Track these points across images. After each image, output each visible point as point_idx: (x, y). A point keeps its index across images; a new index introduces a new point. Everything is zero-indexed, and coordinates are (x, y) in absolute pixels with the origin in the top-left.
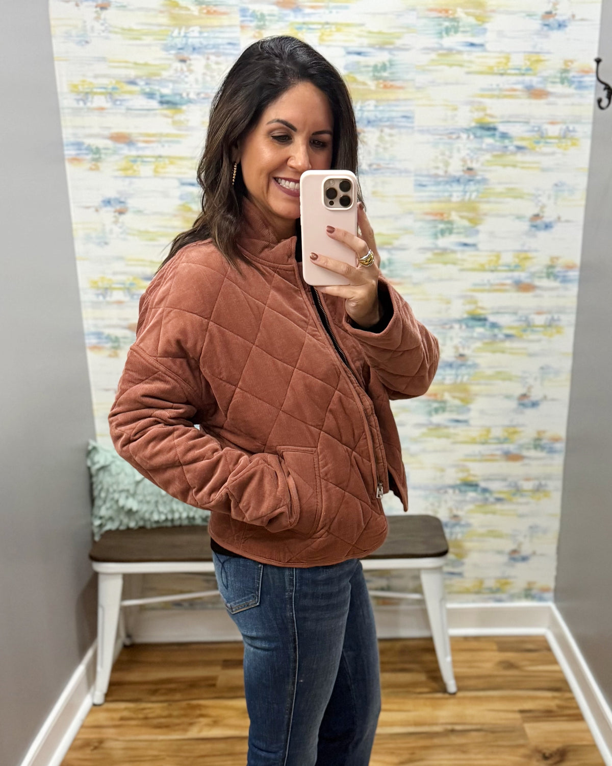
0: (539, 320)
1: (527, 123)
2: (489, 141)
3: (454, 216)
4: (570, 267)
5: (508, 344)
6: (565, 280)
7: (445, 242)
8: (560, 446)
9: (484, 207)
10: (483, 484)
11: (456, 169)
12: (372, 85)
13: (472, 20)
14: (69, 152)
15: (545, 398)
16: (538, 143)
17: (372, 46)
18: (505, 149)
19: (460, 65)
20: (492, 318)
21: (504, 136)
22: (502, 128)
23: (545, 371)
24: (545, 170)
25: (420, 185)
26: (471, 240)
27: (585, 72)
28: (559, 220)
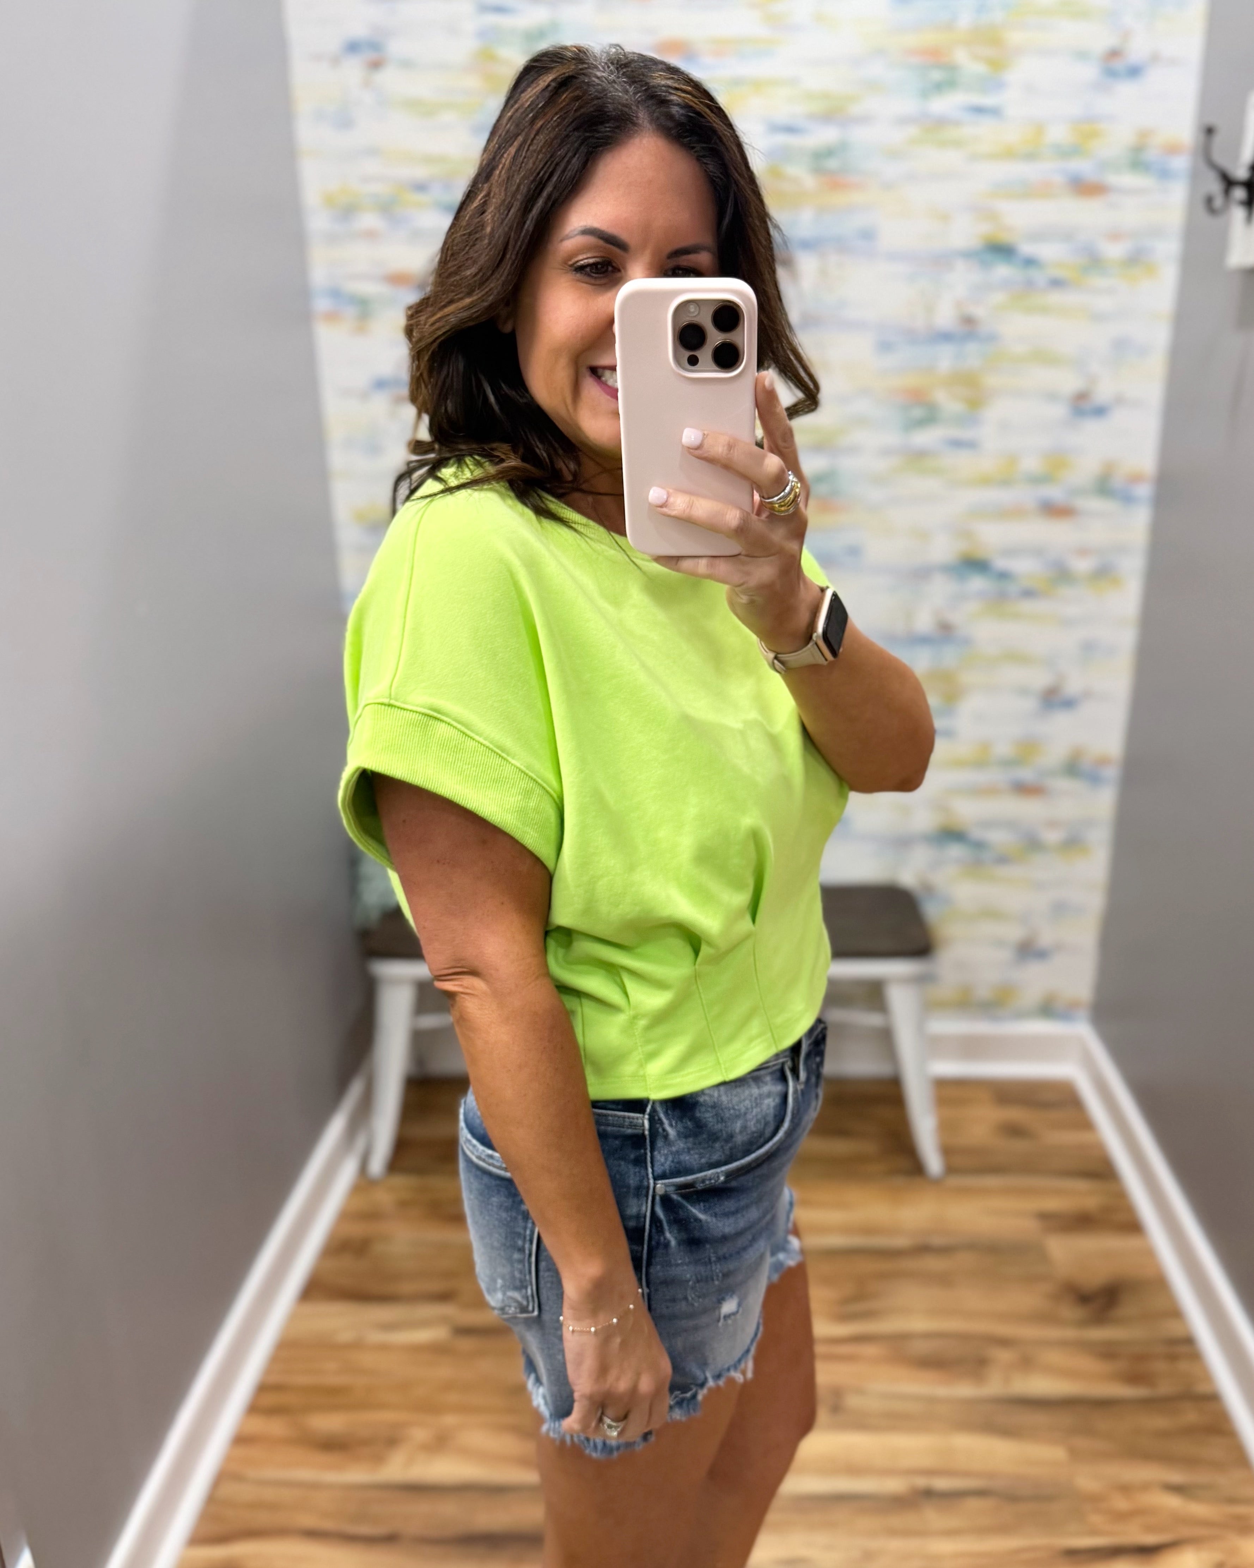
0: (1082, 566)
1: (1068, 237)
2: (1003, 271)
3: (941, 397)
4: (1136, 478)
5: (1027, 606)
6: (1127, 499)
7: (925, 438)
8: (1112, 772)
9: (991, 381)
10: (977, 834)
11: (945, 317)
12: (809, 182)
13: (980, 68)
14: (322, 304)
15: (1088, 694)
16: (1085, 270)
17: (811, 117)
18: (1030, 285)
19: (957, 144)
20: (1001, 563)
21: (1030, 262)
22: (1026, 249)
23: (1089, 648)
24: (1098, 317)
25: (885, 347)
26: (966, 434)
27: (1172, 150)
28: (1119, 400)
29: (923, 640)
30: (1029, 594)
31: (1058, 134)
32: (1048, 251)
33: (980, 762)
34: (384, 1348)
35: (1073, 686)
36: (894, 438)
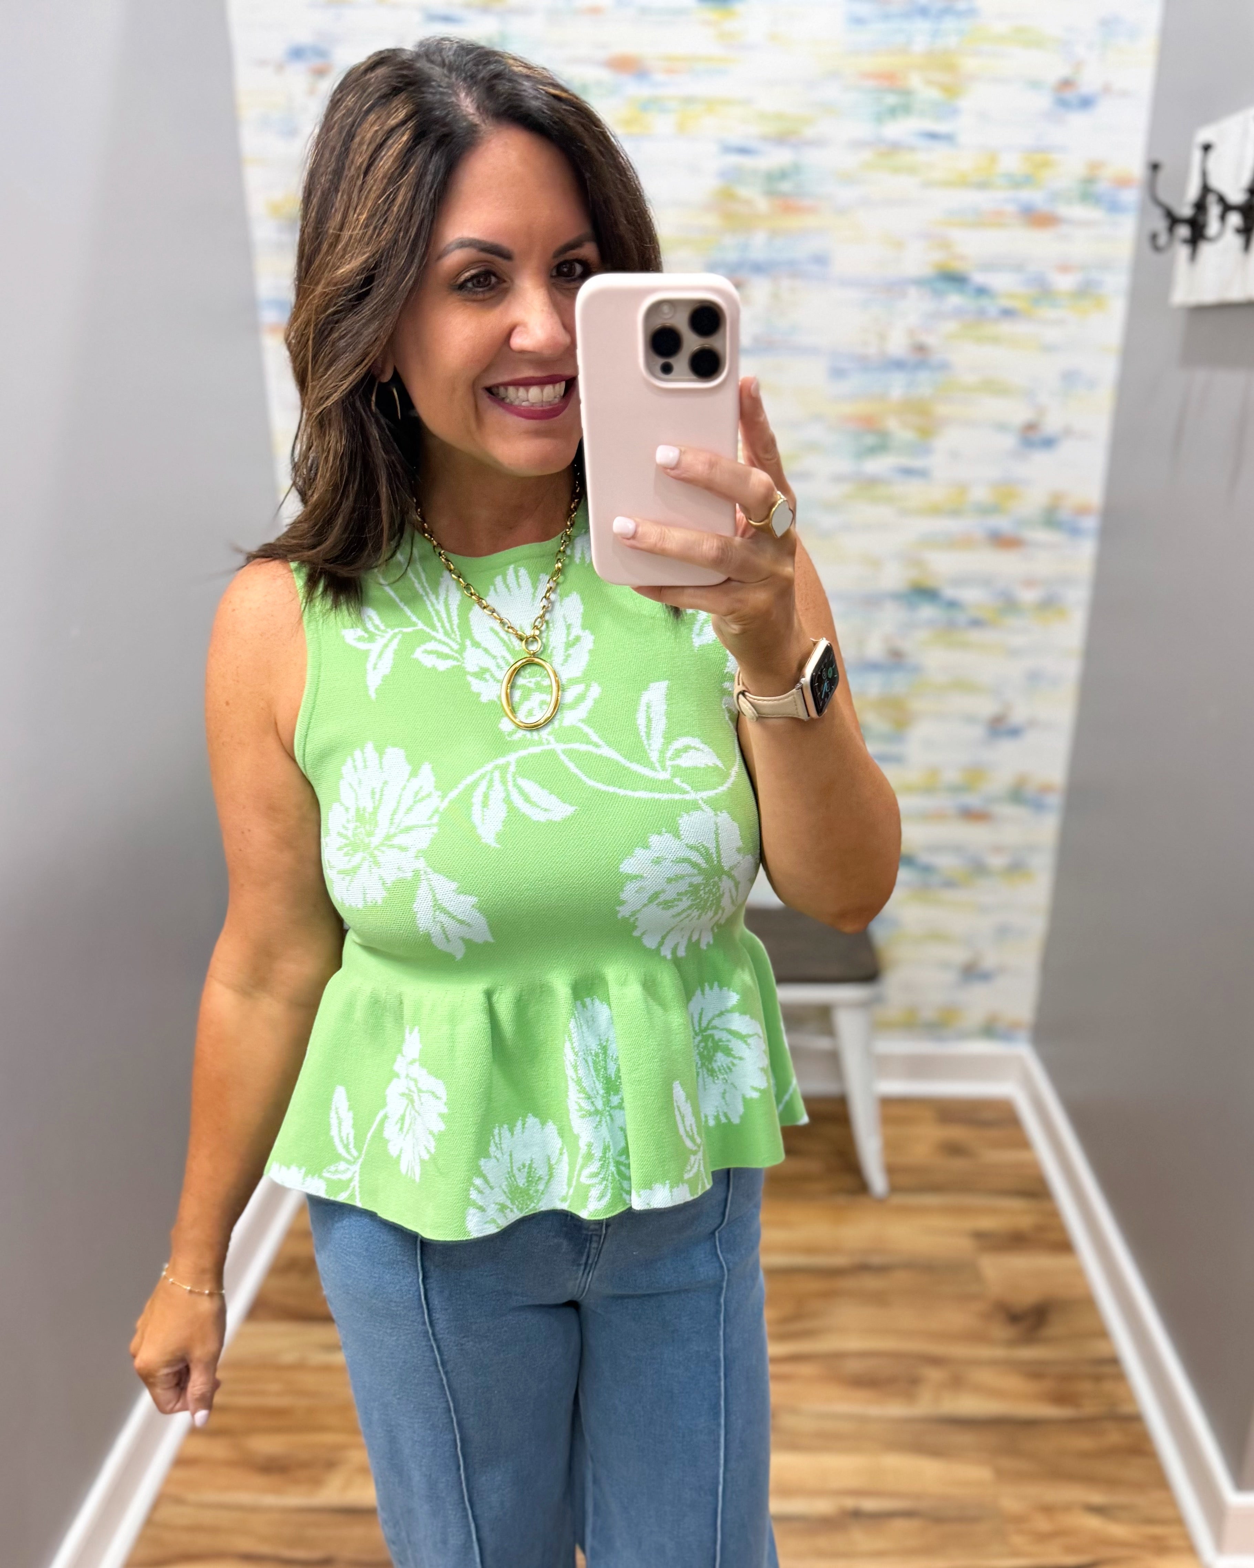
0: (1028, 596)
1: (1019, 268)
2: (955, 299)
3: (892, 424)
4: (1082, 511)
5: (975, 636)
6: (1074, 531)
7: (878, 465)
8: (1055, 800)
9: (942, 410)
11: (898, 345)
12: (762, 204)
13: (934, 94)
15: (1032, 723)
16: (1036, 301)
17: (765, 138)
18: (981, 314)
19: (911, 170)
20: (949, 592)
21: (982, 291)
22: (979, 278)
23: (1034, 678)
24: (1048, 349)
25: (838, 373)
26: (917, 463)
27: (1123, 182)
28: (1068, 432)
29: (874, 667)
30: (977, 623)
31: (1011, 163)
32: (999, 281)
33: (930, 788)
35: (1019, 715)
36: (844, 465)
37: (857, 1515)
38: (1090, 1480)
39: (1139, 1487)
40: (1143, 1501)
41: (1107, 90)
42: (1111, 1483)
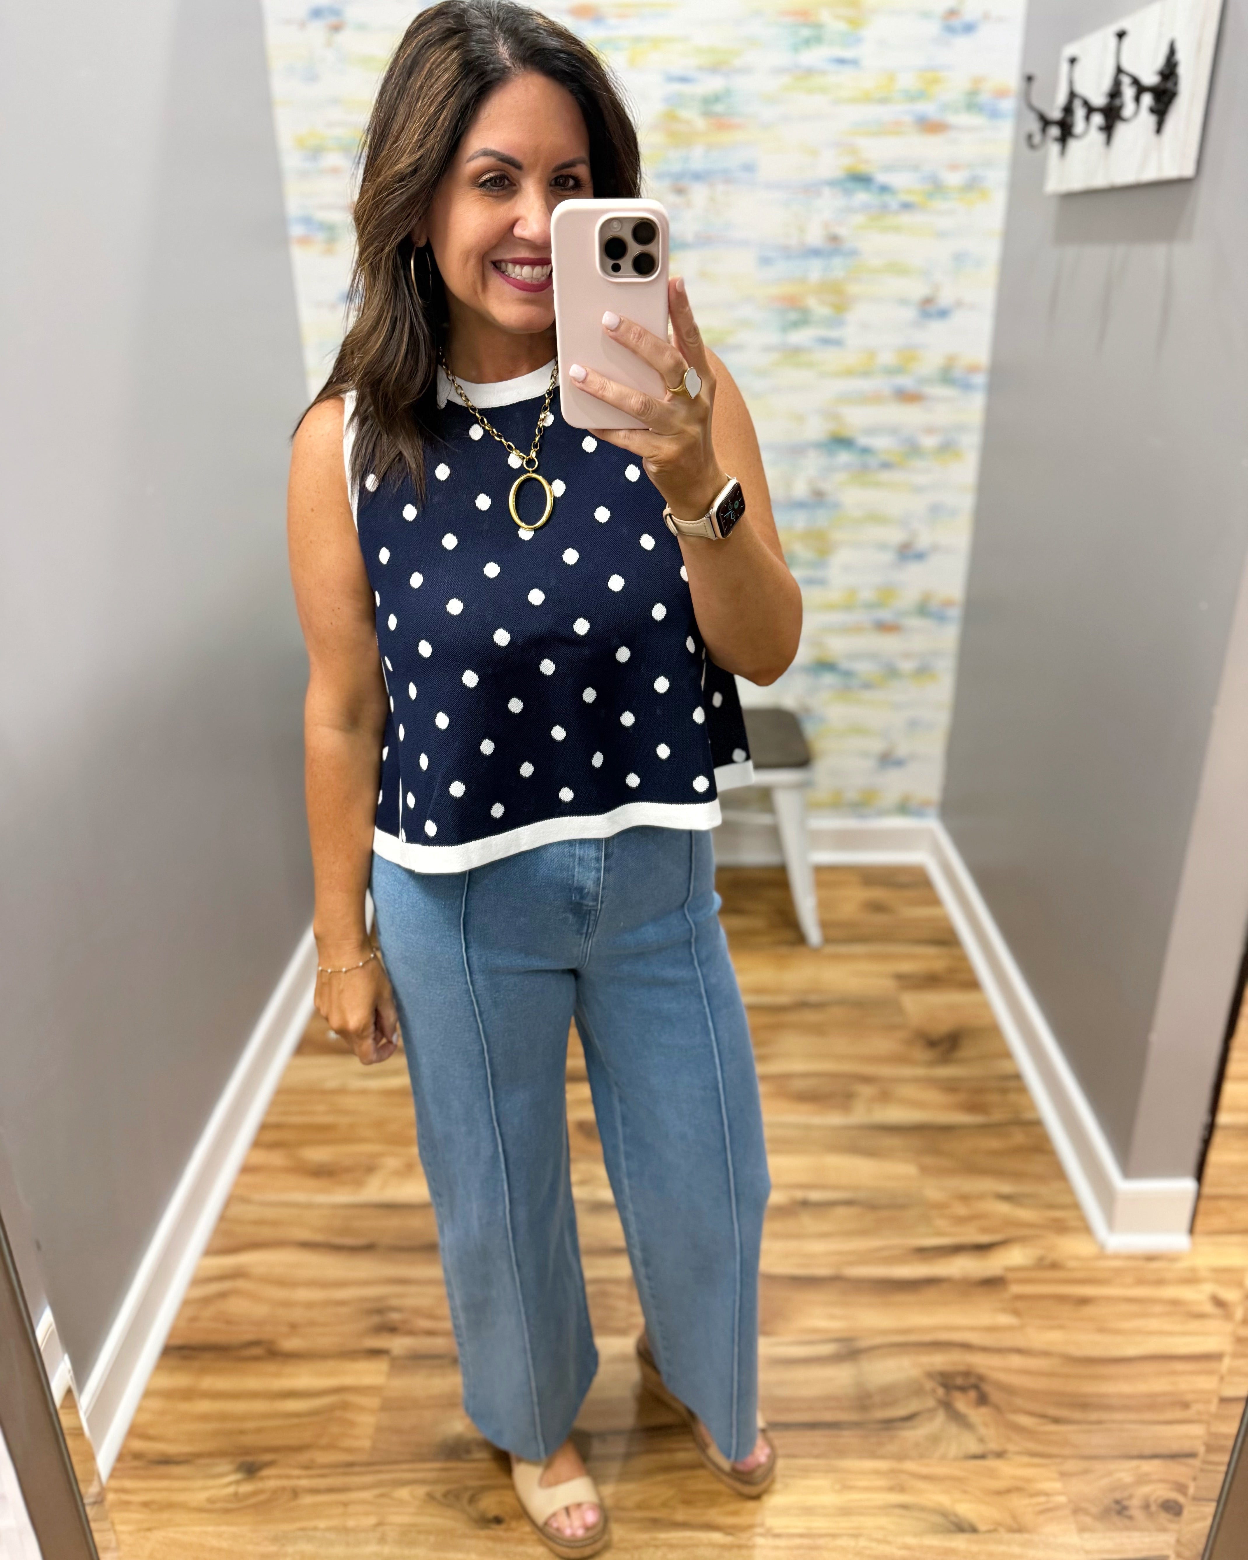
0: (929, 442)
1: (916, 168)
2: (862, 197)
3: (812, 303)
4: (973, 369)
5: (885, 476)
6: (966, 387)
7: (800, 337)
8: (955, 613)
9: (853, 289)
10: (845, 665)
11: (815, 236)
12: (700, 123)
13: (842, 26)
14: (296, 230)
15: (935, 548)
16: (930, 195)
17: (701, 68)
18: (884, 208)
19: (823, 90)
20: (863, 441)
21: (884, 189)
22: (882, 178)
23: (936, 511)
24: (941, 235)
25: (765, 261)
26: (833, 334)
27: (1001, 94)
28: (959, 304)
29: (800, 505)
30: (886, 466)
31: (907, 81)
32: (898, 180)
33: (848, 606)
34: (364, 1092)
35: (923, 541)
36: (774, 337)
37: (805, 1204)
38: (999, 1173)
39: (1040, 1178)
40: (1044, 1191)
41: (986, 17)
42: (1017, 1176)
